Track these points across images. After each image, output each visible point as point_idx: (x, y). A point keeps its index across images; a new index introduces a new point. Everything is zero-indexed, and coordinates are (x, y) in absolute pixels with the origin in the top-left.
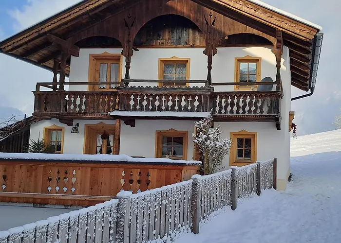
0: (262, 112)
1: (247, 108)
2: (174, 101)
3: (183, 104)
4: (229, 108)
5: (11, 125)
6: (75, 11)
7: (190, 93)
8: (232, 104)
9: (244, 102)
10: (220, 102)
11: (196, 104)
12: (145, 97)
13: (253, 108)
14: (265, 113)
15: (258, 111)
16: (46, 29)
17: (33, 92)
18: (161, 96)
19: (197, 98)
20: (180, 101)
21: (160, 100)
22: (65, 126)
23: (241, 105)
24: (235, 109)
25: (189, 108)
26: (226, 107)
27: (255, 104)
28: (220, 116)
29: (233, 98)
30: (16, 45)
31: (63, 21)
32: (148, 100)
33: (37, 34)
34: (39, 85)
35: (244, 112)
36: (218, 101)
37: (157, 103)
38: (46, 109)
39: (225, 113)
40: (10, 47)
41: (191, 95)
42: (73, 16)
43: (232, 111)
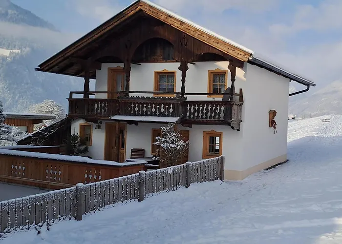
0: (219, 117)
1: (209, 114)
2: (156, 108)
3: (162, 110)
4: (196, 114)
5: (58, 122)
6: (85, 40)
7: (166, 102)
8: (198, 111)
9: (207, 109)
10: (190, 109)
11: (171, 110)
12: (137, 105)
13: (213, 114)
14: (222, 119)
15: (217, 117)
16: (68, 54)
17: (68, 99)
18: (147, 104)
19: (171, 106)
20: (160, 108)
21: (147, 107)
22: (93, 123)
23: (205, 111)
24: (200, 114)
25: (166, 114)
26: (194, 113)
27: (215, 111)
28: (189, 120)
29: (199, 106)
30: (50, 66)
31: (79, 48)
32: (138, 107)
33: (62, 58)
34: (71, 93)
35: (206, 118)
36: (188, 108)
37: (145, 109)
38: (76, 112)
39: (193, 118)
40: (47, 68)
41: (167, 104)
42: (85, 44)
43: (198, 116)
